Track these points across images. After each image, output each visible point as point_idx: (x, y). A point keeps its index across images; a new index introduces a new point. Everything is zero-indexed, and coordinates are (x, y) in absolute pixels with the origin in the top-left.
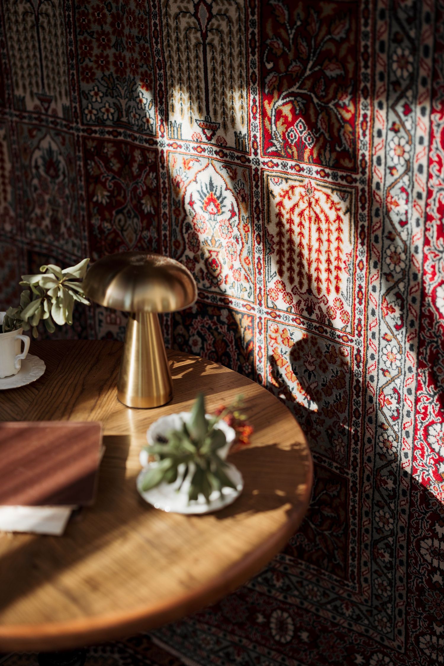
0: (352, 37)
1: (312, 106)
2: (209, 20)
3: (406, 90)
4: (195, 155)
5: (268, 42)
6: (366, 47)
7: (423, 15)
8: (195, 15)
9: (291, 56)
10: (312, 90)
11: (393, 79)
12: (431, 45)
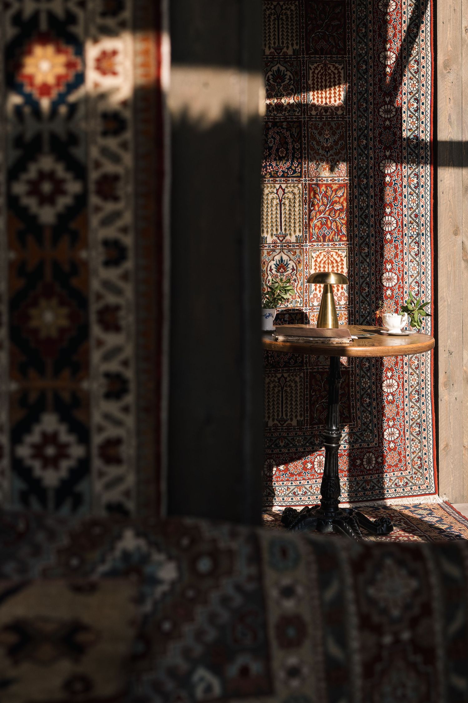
0: (345, 195)
1: (329, 220)
2: (283, 195)
3: (366, 210)
4: (273, 249)
5: (312, 200)
6: (350, 198)
7: (370, 186)
8: (277, 193)
9: (320, 204)
10: (329, 215)
11: (360, 207)
12: (373, 195)
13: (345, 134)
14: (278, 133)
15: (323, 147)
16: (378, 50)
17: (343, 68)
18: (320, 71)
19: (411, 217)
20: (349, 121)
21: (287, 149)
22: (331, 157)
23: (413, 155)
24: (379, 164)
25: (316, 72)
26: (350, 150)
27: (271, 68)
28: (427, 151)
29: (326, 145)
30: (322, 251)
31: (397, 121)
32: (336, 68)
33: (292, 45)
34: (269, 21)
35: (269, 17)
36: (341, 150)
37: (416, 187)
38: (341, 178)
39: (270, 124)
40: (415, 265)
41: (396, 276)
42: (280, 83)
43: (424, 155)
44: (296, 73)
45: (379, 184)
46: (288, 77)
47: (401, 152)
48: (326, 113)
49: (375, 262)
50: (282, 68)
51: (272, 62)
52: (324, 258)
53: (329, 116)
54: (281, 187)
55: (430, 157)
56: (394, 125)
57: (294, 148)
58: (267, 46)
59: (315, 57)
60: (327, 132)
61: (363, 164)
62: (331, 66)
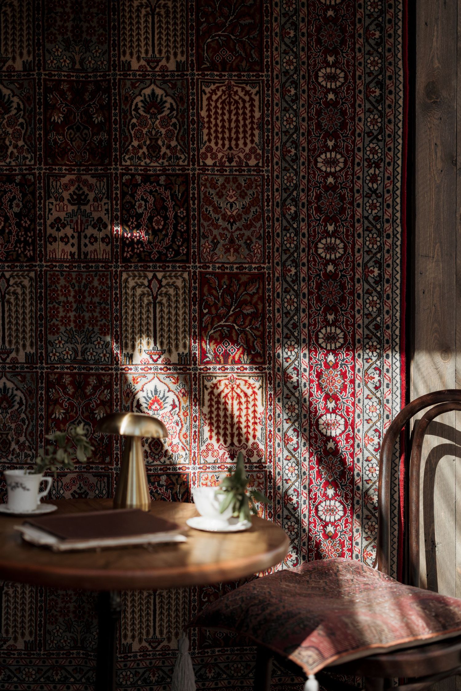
0: (260, 291)
1: (234, 331)
2: (159, 288)
3: (294, 316)
4: (142, 373)
5: (205, 298)
6: (269, 296)
7: (301, 278)
8: (149, 286)
9: (220, 305)
10: (234, 322)
11: (285, 311)
12: (306, 292)
13: (260, 197)
14: (151, 192)
15: (224, 217)
16: (315, 65)
17: (258, 92)
18: (220, 97)
19: (369, 329)
20: (268, 176)
21: (166, 218)
22: (238, 232)
23: (373, 232)
24: (317, 244)
25: (214, 97)
26: (269, 221)
27: (141, 91)
28: (395, 225)
29: (229, 213)
30: (223, 378)
31: (346, 178)
32: (247, 93)
33: (175, 54)
34: (138, 16)
35: (138, 10)
36: (254, 220)
37: (376, 282)
38: (254, 266)
39: (139, 179)
40: (375, 404)
41: (343, 420)
42: (155, 114)
43: (390, 232)
44: (181, 99)
45: (316, 276)
46: (168, 105)
47: (353, 226)
48: (230, 163)
49: (309, 397)
50: (159, 92)
51: (142, 81)
52: (226, 389)
53: (234, 168)
54: (155, 276)
55: (402, 236)
56: (341, 184)
57: (176, 216)
58: (135, 56)
59: (212, 75)
60: (231, 193)
61: (290, 244)
62: (240, 90)
